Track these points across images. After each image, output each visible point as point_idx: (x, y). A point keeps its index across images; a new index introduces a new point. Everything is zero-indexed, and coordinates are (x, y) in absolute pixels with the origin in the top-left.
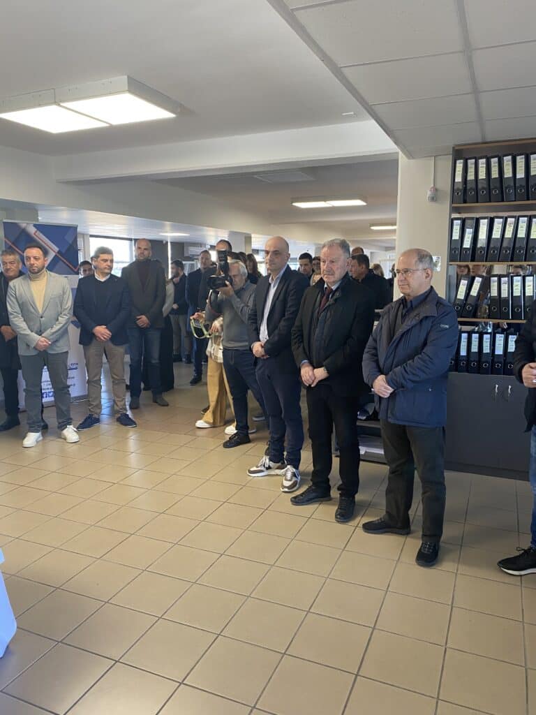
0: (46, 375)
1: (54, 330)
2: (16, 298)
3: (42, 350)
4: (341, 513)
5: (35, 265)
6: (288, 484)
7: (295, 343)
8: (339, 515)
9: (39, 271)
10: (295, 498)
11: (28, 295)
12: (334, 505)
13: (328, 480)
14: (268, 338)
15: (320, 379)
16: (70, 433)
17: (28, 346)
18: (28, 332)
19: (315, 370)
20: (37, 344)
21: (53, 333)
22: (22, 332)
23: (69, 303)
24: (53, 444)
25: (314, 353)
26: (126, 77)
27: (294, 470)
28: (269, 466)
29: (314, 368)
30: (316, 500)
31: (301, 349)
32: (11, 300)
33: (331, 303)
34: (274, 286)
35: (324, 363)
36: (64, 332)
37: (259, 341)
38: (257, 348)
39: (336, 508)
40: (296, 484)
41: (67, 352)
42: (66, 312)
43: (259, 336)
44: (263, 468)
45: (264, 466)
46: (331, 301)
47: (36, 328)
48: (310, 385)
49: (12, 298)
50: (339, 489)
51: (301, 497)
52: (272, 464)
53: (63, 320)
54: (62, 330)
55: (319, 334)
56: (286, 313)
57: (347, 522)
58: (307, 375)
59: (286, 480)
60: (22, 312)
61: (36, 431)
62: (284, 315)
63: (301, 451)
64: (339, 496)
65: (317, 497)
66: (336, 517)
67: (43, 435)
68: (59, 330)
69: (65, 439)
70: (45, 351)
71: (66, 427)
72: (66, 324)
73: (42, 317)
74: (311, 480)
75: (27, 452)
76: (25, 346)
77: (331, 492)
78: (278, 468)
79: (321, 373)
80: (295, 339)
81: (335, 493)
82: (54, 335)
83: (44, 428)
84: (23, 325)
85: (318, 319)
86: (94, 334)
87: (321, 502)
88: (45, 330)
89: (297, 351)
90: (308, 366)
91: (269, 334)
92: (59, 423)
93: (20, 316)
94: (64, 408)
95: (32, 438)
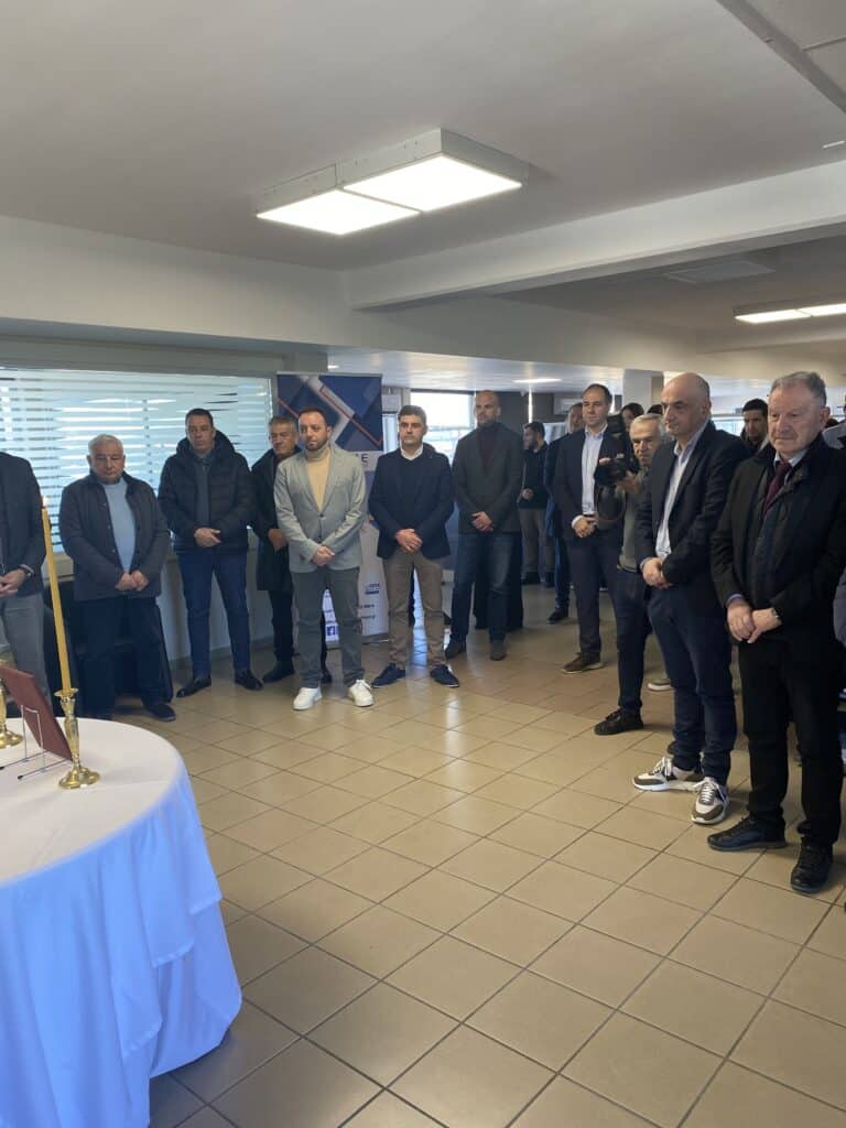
0: (327, 603)
1: (339, 535)
2: (287, 488)
3: (321, 565)
4: (802, 874)
5: (314, 438)
6: (703, 809)
7: (718, 563)
8: (798, 877)
9: (320, 447)
10: (716, 836)
11: (304, 484)
12: (791, 856)
13: (781, 811)
14: (670, 551)
15: (765, 630)
16: (361, 691)
17: (303, 558)
18: (303, 538)
19: (755, 613)
20: (315, 556)
21: (339, 539)
22: (294, 538)
23: (361, 494)
24: (338, 707)
25: (753, 581)
26: (438, 131)
27: (718, 786)
28: (672, 774)
29: (753, 608)
30: (757, 844)
31: (728, 572)
32: (280, 491)
33: (788, 490)
34: (683, 461)
35: (772, 601)
36: (353, 538)
37: (655, 555)
38: (651, 569)
39: (793, 864)
40: (721, 812)
41: (358, 569)
42: (357, 507)
43: (654, 547)
44: (661, 778)
45: (663, 773)
46: (787, 486)
47: (314, 530)
48: (745, 640)
49: (281, 488)
50: (800, 830)
51: (727, 837)
52: (677, 771)
53: (351, 520)
54: (350, 535)
55: (763, 548)
56: (704, 509)
57: (815, 893)
58: (740, 622)
59: (702, 802)
60: (294, 507)
61: (313, 686)
62: (700, 513)
63: (732, 754)
64: (800, 841)
65: (757, 840)
66: (793, 882)
67: (324, 691)
68: (346, 535)
69: (353, 700)
70: (326, 567)
71: (355, 682)
72: (355, 526)
73: (322, 516)
74: (748, 808)
75: (299, 717)
76: (298, 559)
77: (786, 832)
78: (689, 779)
79: (766, 618)
80: (719, 553)
81: (792, 835)
82: (340, 543)
83: (325, 681)
84: (297, 528)
85: (762, 520)
86: (396, 542)
87: (766, 850)
88: (328, 534)
89: (721, 576)
90: (741, 605)
91: (673, 546)
92: (346, 676)
93: (292, 514)
94: (353, 653)
95: (306, 697)
